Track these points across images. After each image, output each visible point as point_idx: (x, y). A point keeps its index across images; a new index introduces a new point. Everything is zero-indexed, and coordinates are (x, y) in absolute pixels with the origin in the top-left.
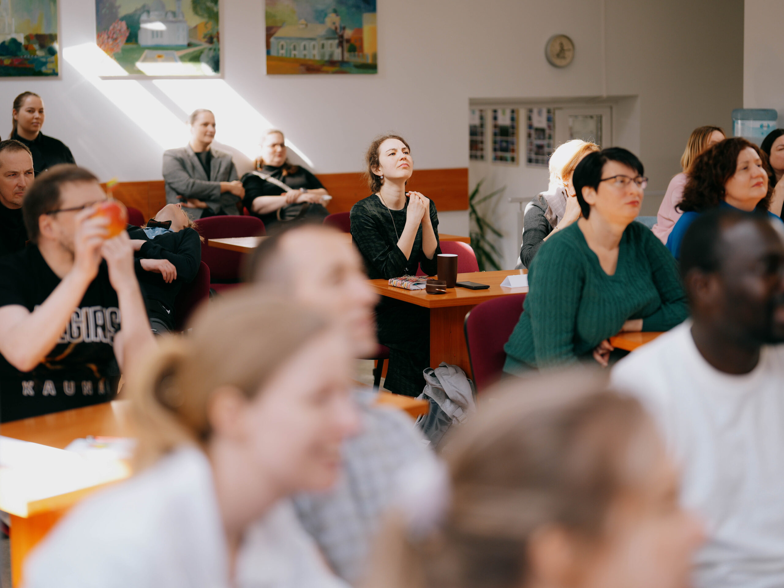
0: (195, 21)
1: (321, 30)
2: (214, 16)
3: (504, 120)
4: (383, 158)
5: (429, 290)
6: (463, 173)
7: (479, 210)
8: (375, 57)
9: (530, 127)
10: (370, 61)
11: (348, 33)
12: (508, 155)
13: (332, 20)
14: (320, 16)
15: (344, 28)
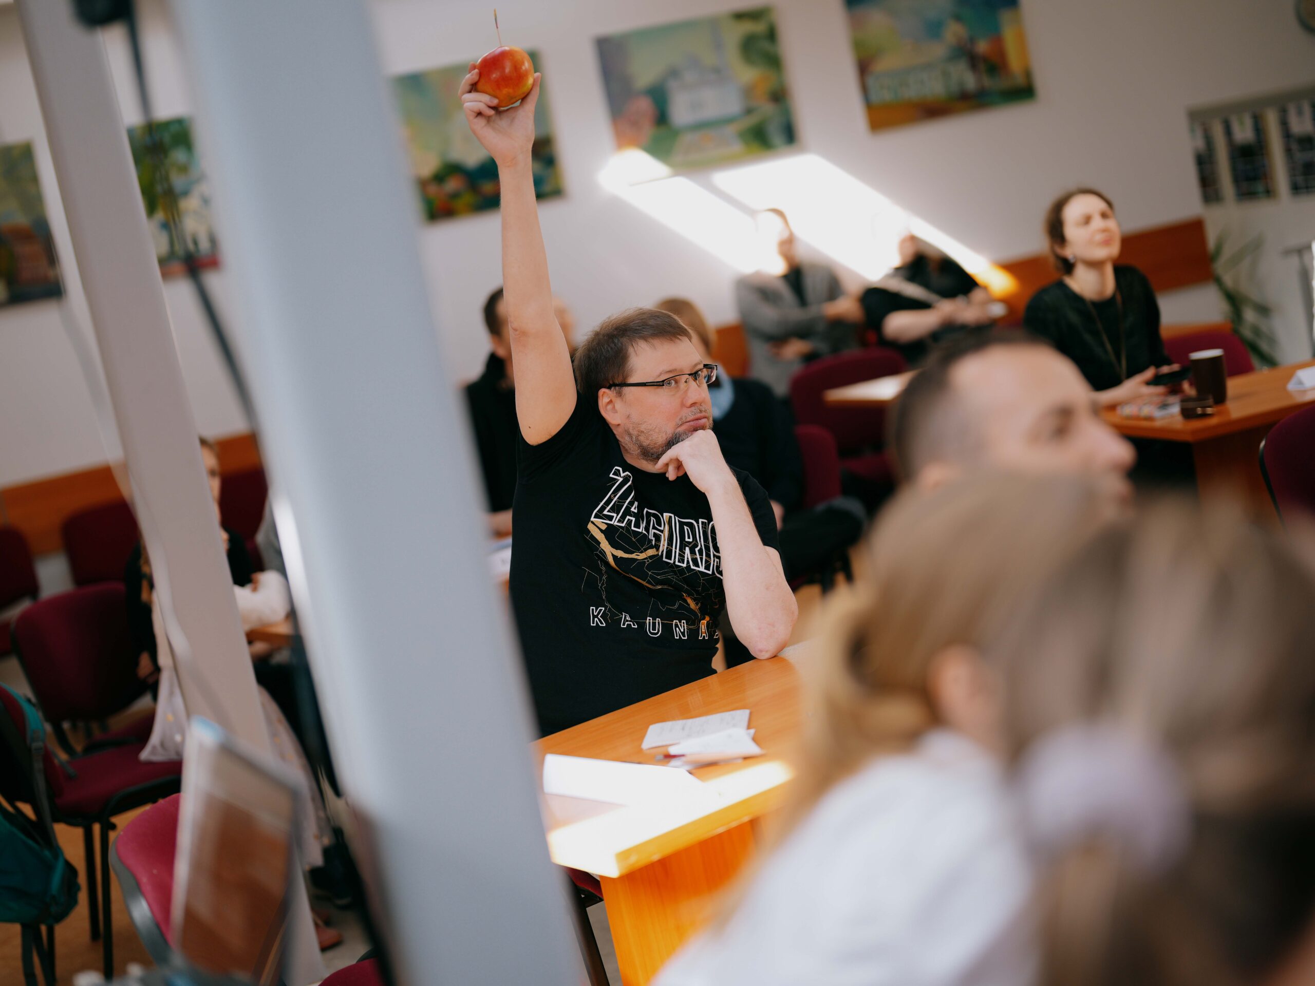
0: (748, 74)
1: (938, 50)
2: (774, 62)
3: (1244, 133)
4: (1071, 231)
5: (1187, 413)
6: (1195, 228)
7: (1228, 280)
8: (1028, 74)
9: (1287, 134)
10: (1020, 80)
11: (982, 47)
12: (1260, 187)
13: (954, 32)
14: (934, 30)
15: (972, 40)
